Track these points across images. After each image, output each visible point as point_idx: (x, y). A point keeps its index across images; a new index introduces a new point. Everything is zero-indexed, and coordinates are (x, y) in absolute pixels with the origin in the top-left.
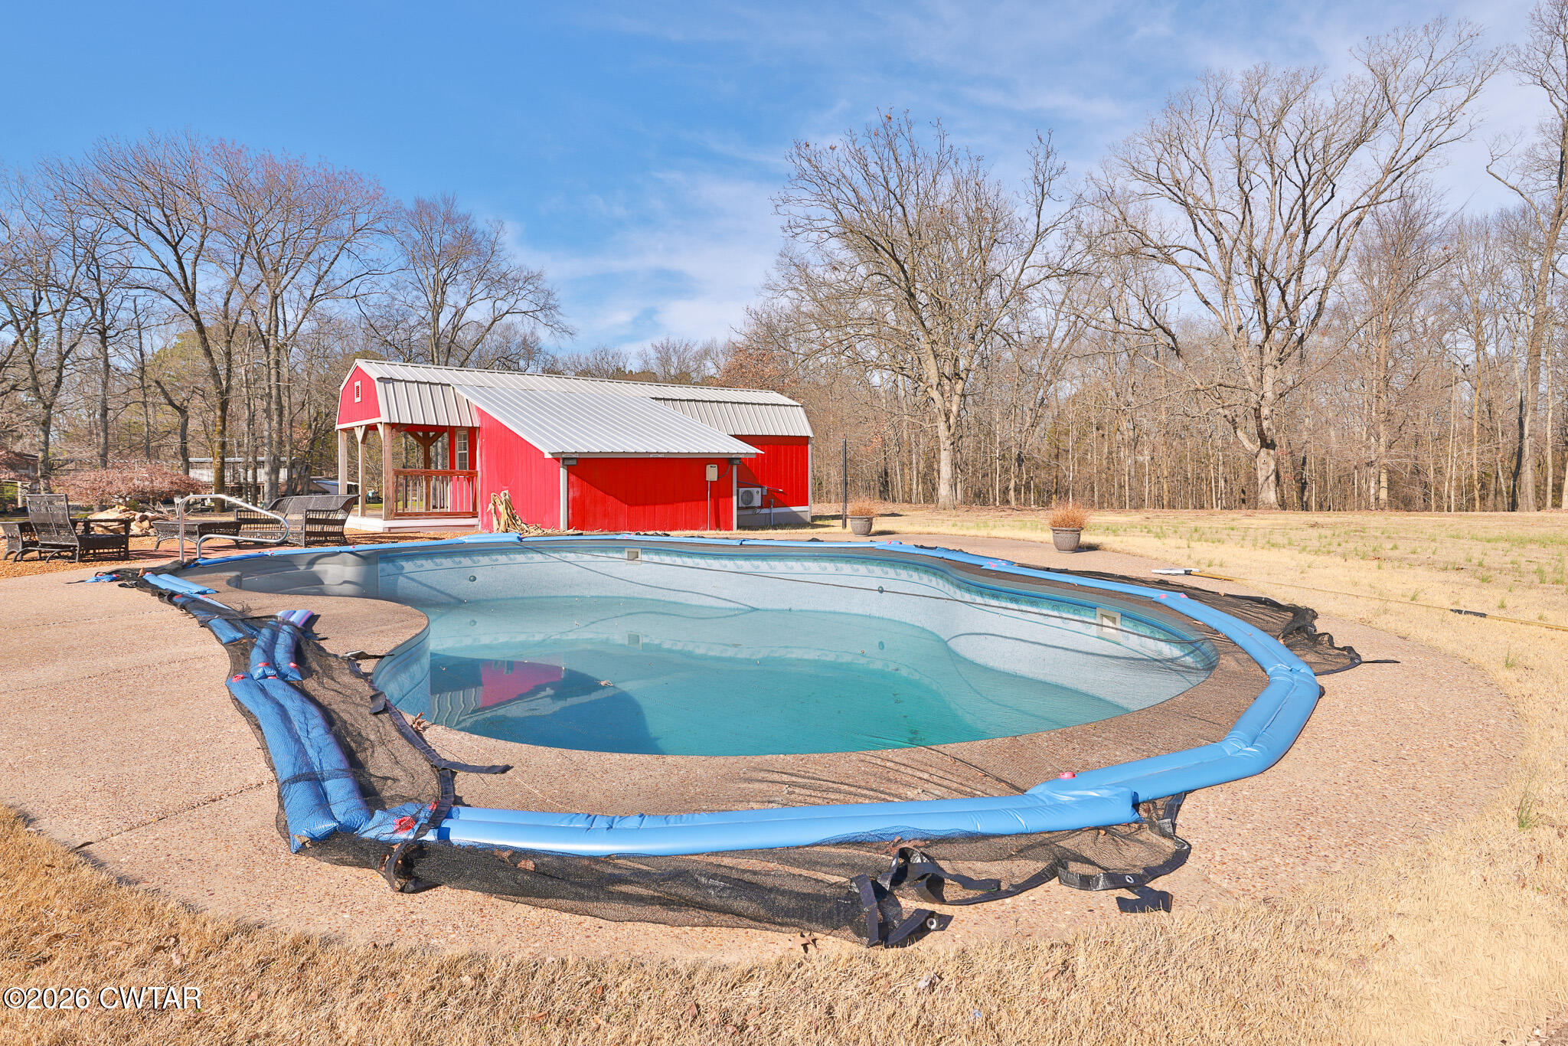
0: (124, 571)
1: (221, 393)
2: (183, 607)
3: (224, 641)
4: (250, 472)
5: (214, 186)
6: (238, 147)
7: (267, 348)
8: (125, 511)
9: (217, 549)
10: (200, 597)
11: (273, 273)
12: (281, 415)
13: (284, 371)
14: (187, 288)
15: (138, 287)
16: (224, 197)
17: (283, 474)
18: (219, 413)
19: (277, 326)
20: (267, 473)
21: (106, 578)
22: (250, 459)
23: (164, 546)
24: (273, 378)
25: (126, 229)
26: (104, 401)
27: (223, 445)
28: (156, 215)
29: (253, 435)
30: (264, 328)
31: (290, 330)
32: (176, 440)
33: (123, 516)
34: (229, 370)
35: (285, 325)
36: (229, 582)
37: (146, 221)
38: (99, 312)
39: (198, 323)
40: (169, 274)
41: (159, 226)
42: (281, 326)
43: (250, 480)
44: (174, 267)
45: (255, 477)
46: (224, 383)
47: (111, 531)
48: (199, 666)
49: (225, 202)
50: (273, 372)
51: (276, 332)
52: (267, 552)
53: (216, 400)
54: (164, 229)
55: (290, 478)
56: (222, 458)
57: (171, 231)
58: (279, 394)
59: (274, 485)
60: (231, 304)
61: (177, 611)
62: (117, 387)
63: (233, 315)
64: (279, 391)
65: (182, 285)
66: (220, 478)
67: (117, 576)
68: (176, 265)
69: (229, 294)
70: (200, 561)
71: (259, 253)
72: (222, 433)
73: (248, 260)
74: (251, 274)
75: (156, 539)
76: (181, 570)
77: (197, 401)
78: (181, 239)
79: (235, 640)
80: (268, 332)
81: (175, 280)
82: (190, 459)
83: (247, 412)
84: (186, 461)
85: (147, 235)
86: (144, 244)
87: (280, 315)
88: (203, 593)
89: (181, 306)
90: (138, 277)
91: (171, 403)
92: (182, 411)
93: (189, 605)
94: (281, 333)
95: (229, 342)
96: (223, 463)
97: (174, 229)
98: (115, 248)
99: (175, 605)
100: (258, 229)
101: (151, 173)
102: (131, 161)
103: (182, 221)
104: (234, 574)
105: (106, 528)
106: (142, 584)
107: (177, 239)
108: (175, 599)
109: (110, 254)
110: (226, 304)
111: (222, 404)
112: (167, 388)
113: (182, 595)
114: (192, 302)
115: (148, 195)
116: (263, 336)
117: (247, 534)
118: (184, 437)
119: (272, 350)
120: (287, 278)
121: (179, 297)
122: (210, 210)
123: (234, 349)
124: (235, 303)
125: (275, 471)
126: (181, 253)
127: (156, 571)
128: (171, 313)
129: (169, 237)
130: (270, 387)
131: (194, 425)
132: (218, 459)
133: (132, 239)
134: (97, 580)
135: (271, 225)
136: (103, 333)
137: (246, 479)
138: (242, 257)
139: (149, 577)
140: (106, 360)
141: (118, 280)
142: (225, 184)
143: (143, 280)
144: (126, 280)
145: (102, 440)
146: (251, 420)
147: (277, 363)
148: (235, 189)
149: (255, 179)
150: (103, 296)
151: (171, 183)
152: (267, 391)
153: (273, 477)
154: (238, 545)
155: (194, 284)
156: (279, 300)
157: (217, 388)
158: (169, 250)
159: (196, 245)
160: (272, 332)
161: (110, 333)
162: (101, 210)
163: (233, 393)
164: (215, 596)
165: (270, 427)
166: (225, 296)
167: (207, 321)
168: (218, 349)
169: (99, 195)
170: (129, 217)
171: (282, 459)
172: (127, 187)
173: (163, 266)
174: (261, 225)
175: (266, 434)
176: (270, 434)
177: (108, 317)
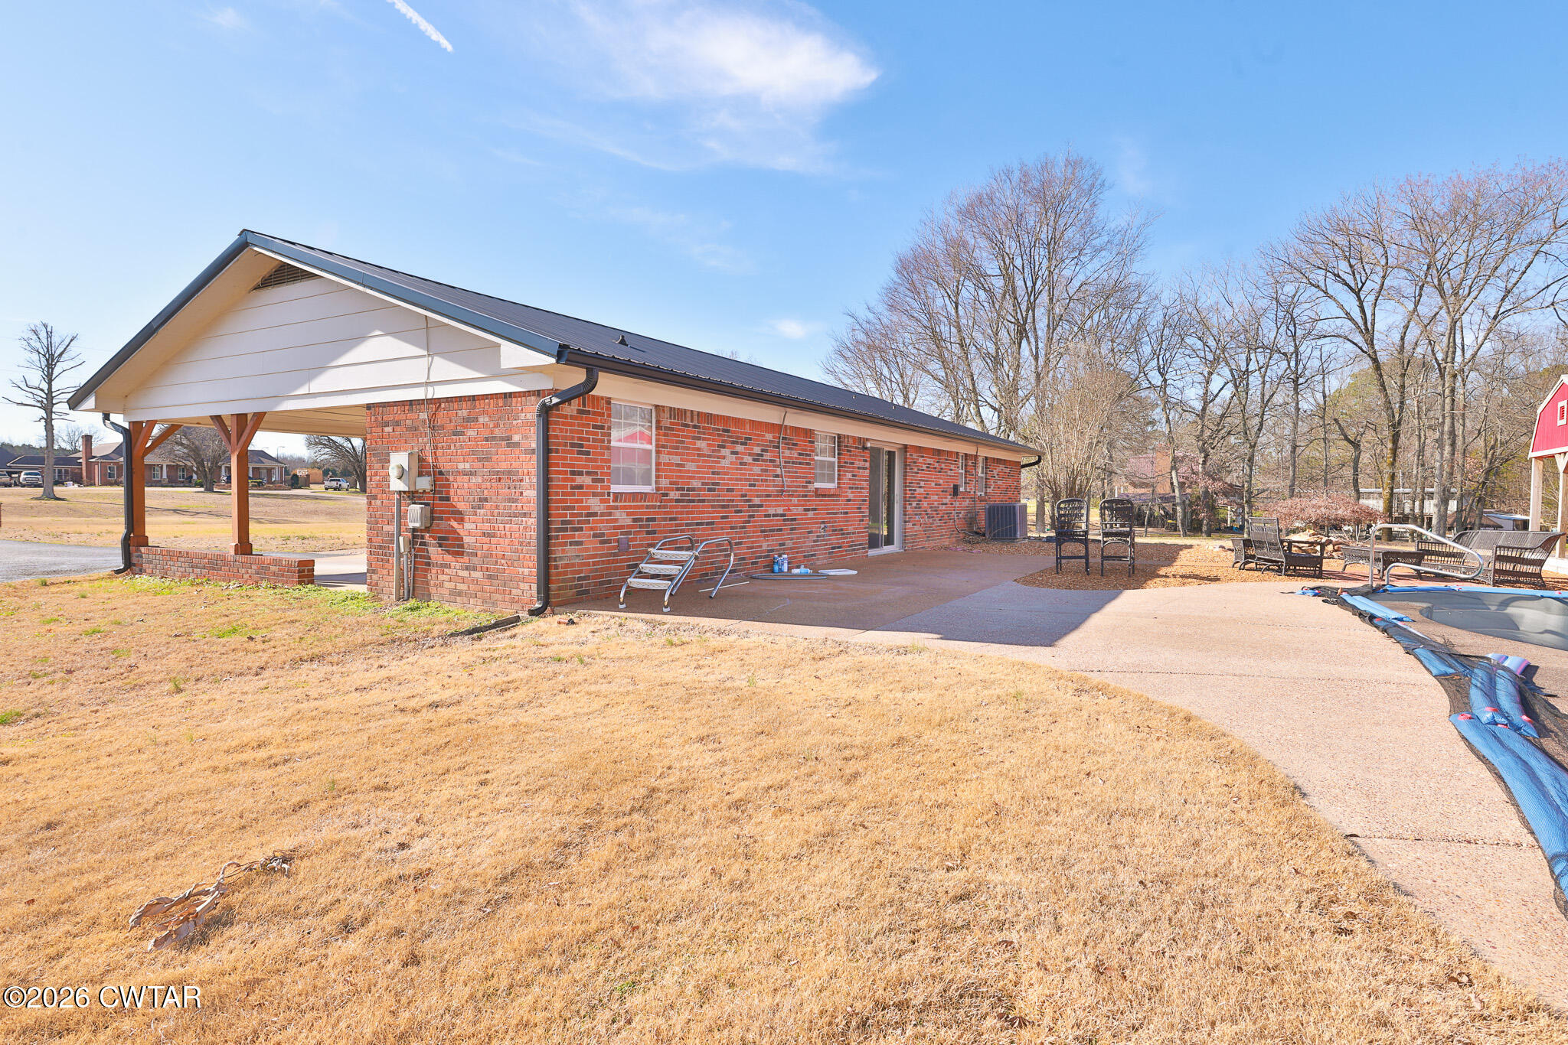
0: (1325, 588)
1: (1394, 426)
2: (1384, 631)
3: (1435, 672)
4: (1417, 503)
5: (1398, 225)
6: (1424, 178)
7: (1442, 376)
8: (1313, 535)
9: (1399, 577)
10: (1399, 623)
11: (1453, 298)
12: (1453, 444)
13: (1459, 397)
14: (1367, 329)
15: (1325, 337)
16: (1407, 233)
17: (1453, 506)
18: (1390, 445)
19: (1454, 353)
20: (1436, 505)
21: (1311, 593)
22: (1419, 490)
23: (1350, 570)
24: (1447, 407)
25: (1318, 287)
26: (1294, 440)
27: (1393, 477)
28: (1343, 266)
29: (1423, 465)
30: (1440, 356)
31: (1468, 355)
32: (1348, 472)
33: (1312, 539)
34: (1402, 403)
35: (1463, 350)
36: (1421, 612)
37: (1335, 275)
38: (1293, 364)
39: (1375, 360)
40: (1352, 319)
41: (1344, 276)
42: (1459, 352)
43: (1417, 511)
44: (1356, 314)
45: (1422, 507)
46: (1397, 416)
47: (1304, 551)
48: (1415, 692)
49: (1410, 237)
50: (1448, 400)
51: (1453, 358)
52: (1454, 586)
53: (1387, 433)
54: (1349, 279)
55: (1460, 511)
56: (1392, 489)
57: (1355, 279)
58: (1453, 424)
59: (1443, 517)
60: (1407, 338)
61: (1378, 633)
62: (1303, 427)
63: (1408, 347)
64: (1453, 419)
65: (1363, 327)
66: (1389, 508)
67: (1318, 592)
68: (1358, 310)
69: (1406, 327)
70: (1387, 587)
71: (1439, 280)
72: (1393, 464)
73: (1427, 289)
74: (1431, 302)
75: (1342, 562)
76: (1371, 593)
77: (1370, 435)
78: (1363, 284)
79: (1446, 674)
80: (1445, 360)
81: (1355, 323)
82: (1361, 490)
83: (1417, 443)
84: (1357, 491)
85: (1335, 288)
86: (1330, 297)
87: (1458, 341)
88: (1401, 620)
89: (1360, 348)
90: (1325, 328)
91: (1346, 439)
92: (1356, 445)
93: (1389, 629)
94: (1458, 358)
95: (1403, 375)
96: (1392, 494)
97: (1358, 276)
98: (1308, 306)
99: (1377, 627)
100: (1439, 256)
101: (1339, 230)
102: (1325, 224)
103: (1366, 267)
104: (1425, 605)
105: (1300, 548)
106: (1343, 604)
107: (1360, 285)
108: (1375, 621)
109: (1303, 313)
110: (1402, 339)
111: (1393, 436)
112: (1343, 424)
113: (1382, 619)
114: (1371, 344)
115: (1337, 250)
116: (1439, 365)
117: (1428, 566)
118: (1356, 469)
119: (1447, 378)
120: (1469, 300)
121: (1359, 339)
122: (1393, 250)
123: (1407, 382)
124: (1410, 337)
125: (1445, 502)
126: (1362, 297)
127: (1353, 592)
128: (1352, 355)
129: (1353, 285)
130: (1444, 417)
131: (1365, 458)
132: (1388, 490)
133: (1322, 294)
134: (1304, 594)
135: (1455, 248)
136: (1295, 381)
137: (1412, 510)
138: (1421, 288)
139: (1345, 595)
140: (1297, 404)
141: (1309, 333)
142: (1409, 219)
143: (1329, 330)
144: (1314, 332)
145: (1291, 473)
146: (1421, 451)
147: (1453, 390)
148: (1418, 223)
149: (1440, 206)
150: (1296, 348)
151: (1358, 234)
152: (1441, 420)
153: (1442, 509)
154: (1419, 576)
155: (1373, 325)
156: (1458, 324)
157: (1390, 421)
158: (1352, 297)
159: (1377, 287)
160: (1449, 359)
161: (1301, 380)
162: (1298, 275)
163: (1403, 426)
164: (1412, 624)
165: (1442, 457)
166: (1401, 330)
167: (1382, 357)
168: (1392, 384)
169: (1298, 262)
170: (1318, 276)
171: (1452, 490)
172: (1319, 248)
173: (1347, 314)
174: (1444, 250)
175: (1437, 464)
176: (1442, 465)
177: (1301, 366)
